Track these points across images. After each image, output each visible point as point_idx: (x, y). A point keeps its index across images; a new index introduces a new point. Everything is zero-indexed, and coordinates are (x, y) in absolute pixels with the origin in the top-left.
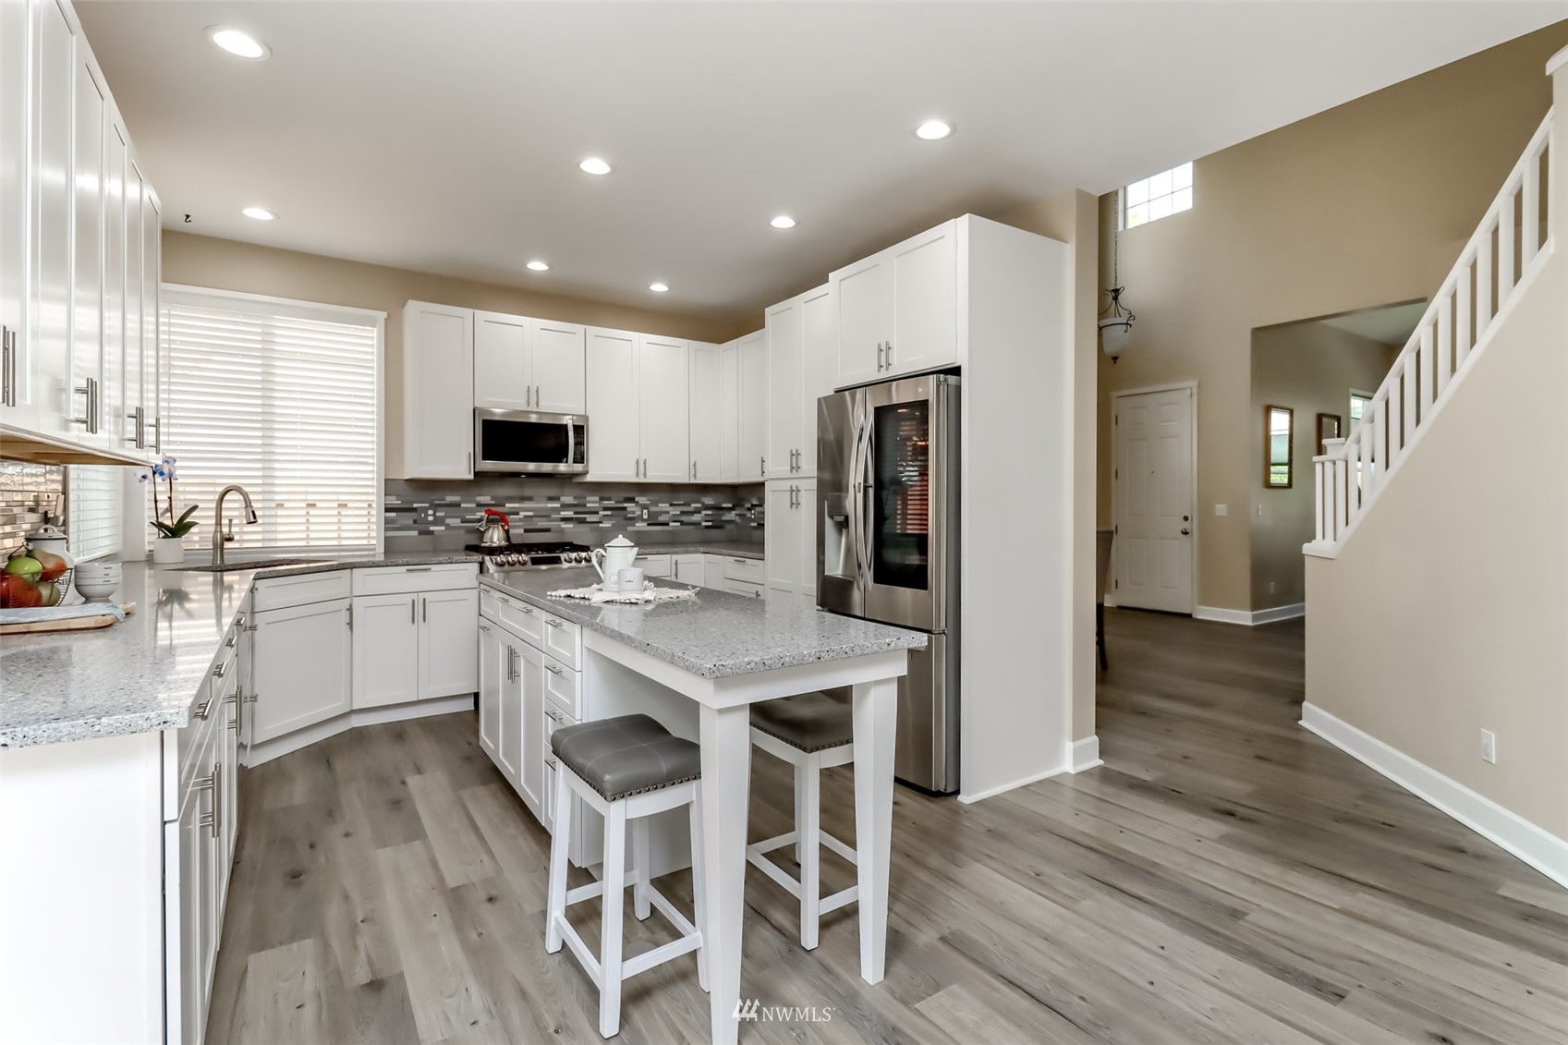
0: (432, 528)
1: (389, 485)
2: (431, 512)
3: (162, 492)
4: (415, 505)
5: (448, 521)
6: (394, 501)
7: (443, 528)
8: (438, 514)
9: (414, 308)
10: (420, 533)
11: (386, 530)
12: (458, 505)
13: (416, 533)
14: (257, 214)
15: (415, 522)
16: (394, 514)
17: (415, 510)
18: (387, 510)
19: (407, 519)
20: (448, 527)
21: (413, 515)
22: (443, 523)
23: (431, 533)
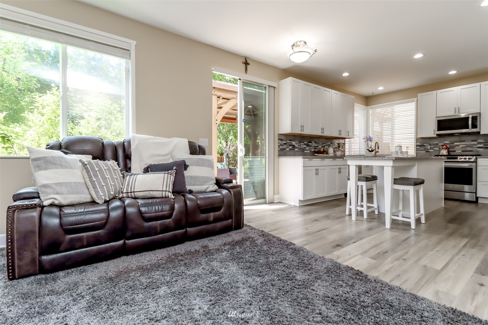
0: (429, 150)
1: (417, 140)
2: (429, 146)
3: (373, 145)
4: (425, 145)
5: (434, 148)
6: (419, 144)
7: (433, 150)
8: (431, 147)
9: (419, 95)
10: (426, 152)
11: (416, 151)
12: (437, 144)
13: (424, 152)
14: (381, 89)
15: (424, 149)
16: (419, 147)
17: (425, 146)
18: (417, 146)
19: (422, 148)
20: (434, 150)
21: (424, 147)
22: (433, 149)
23: (429, 152)
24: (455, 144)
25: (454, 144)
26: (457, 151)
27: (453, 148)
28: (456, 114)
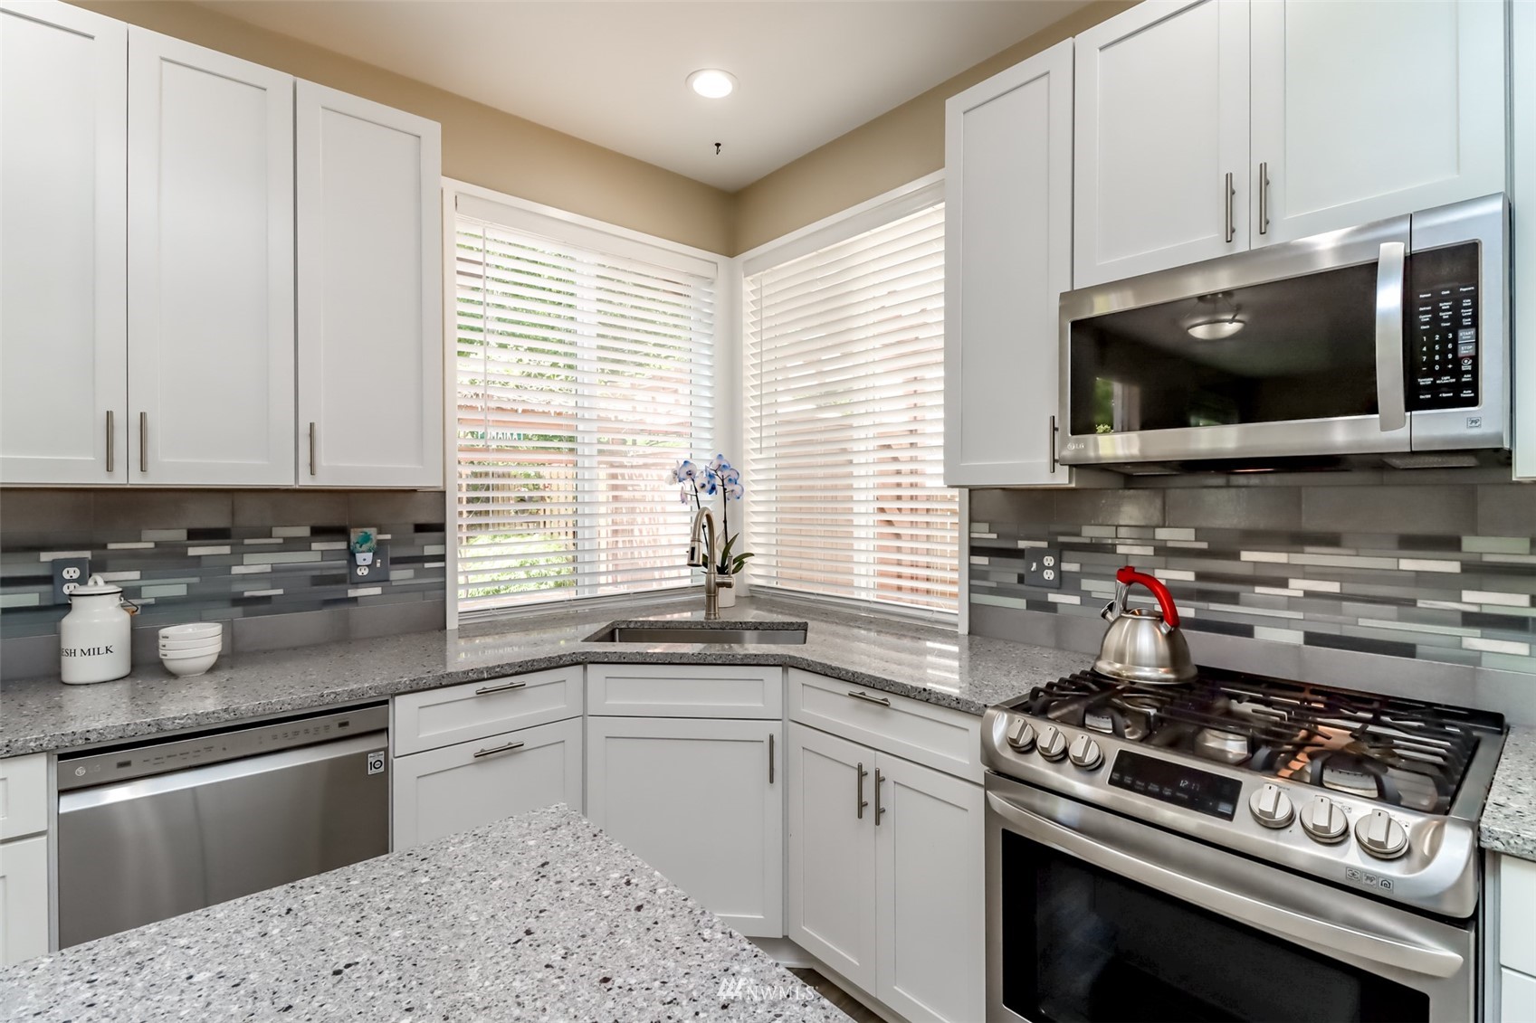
0: (1053, 597)
1: (979, 500)
2: (1050, 561)
4: (1022, 544)
5: (1087, 584)
6: (985, 535)
7: (1076, 600)
8: (1065, 567)
10: (1031, 605)
11: (971, 590)
13: (1022, 604)
15: (1021, 580)
16: (983, 561)
17: (1018, 554)
18: (973, 551)
19: (1007, 572)
20: (1087, 598)
21: (1017, 566)
22: (1076, 590)
23: (1052, 607)
24: (1246, 556)
25: (1235, 556)
26: (1263, 633)
27: (1233, 599)
28: (1241, 246)
